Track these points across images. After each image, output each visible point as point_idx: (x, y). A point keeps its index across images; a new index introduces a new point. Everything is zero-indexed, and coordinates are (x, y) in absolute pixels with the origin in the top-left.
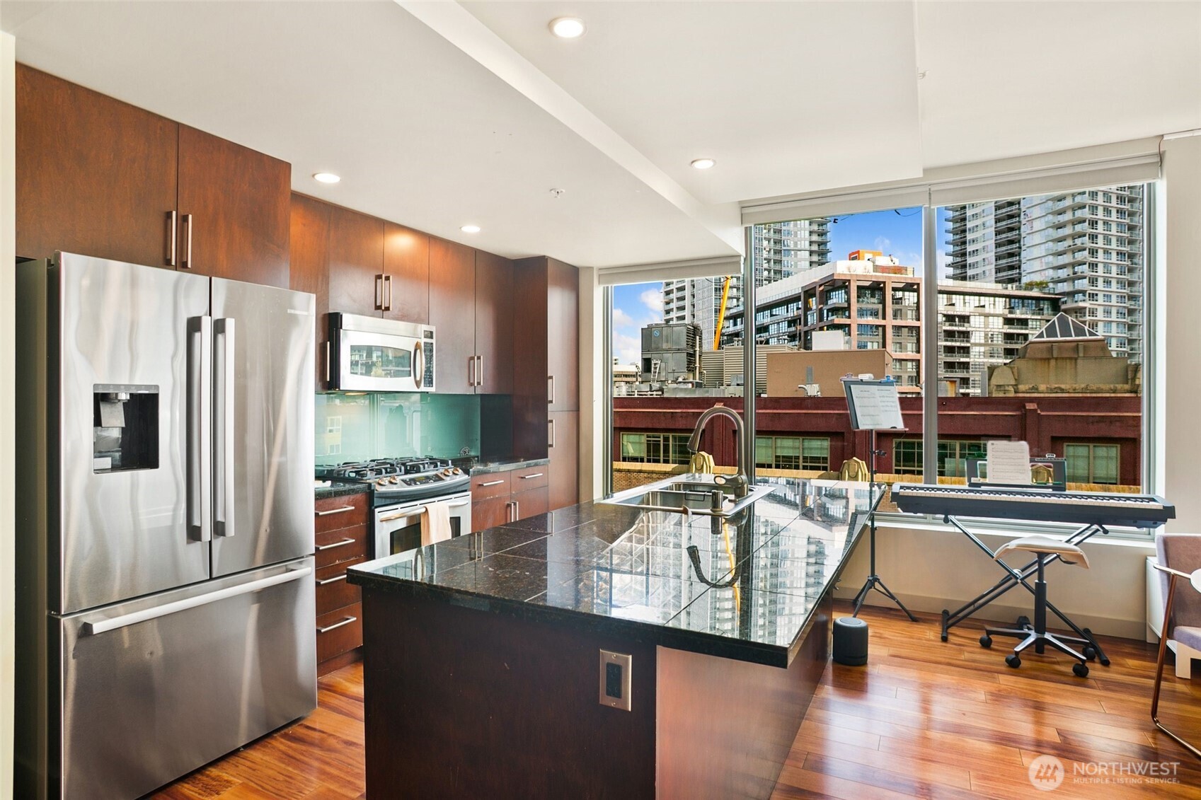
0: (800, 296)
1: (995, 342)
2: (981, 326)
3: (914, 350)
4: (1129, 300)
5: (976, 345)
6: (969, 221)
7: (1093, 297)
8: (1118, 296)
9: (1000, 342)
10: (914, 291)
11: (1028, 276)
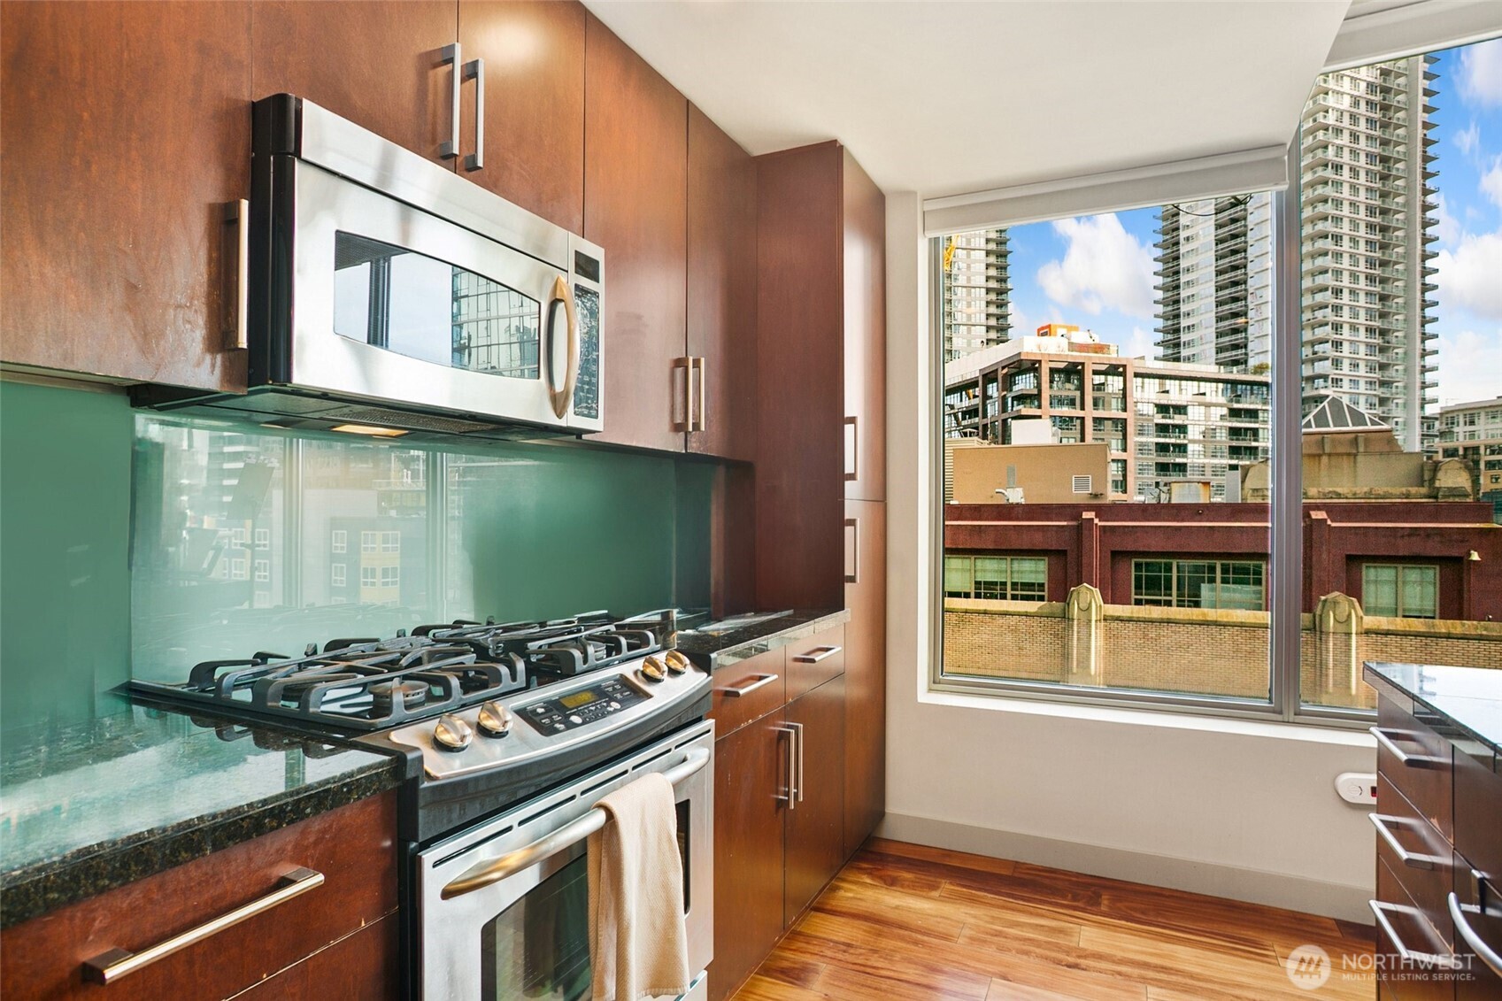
0: (978, 381)
1: (1218, 438)
2: (1201, 419)
3: (1120, 448)
4: (1380, 386)
5: (1194, 442)
6: (1184, 289)
7: (1337, 383)
8: (1366, 382)
9: (1224, 439)
10: (1119, 374)
11: (1257, 357)
